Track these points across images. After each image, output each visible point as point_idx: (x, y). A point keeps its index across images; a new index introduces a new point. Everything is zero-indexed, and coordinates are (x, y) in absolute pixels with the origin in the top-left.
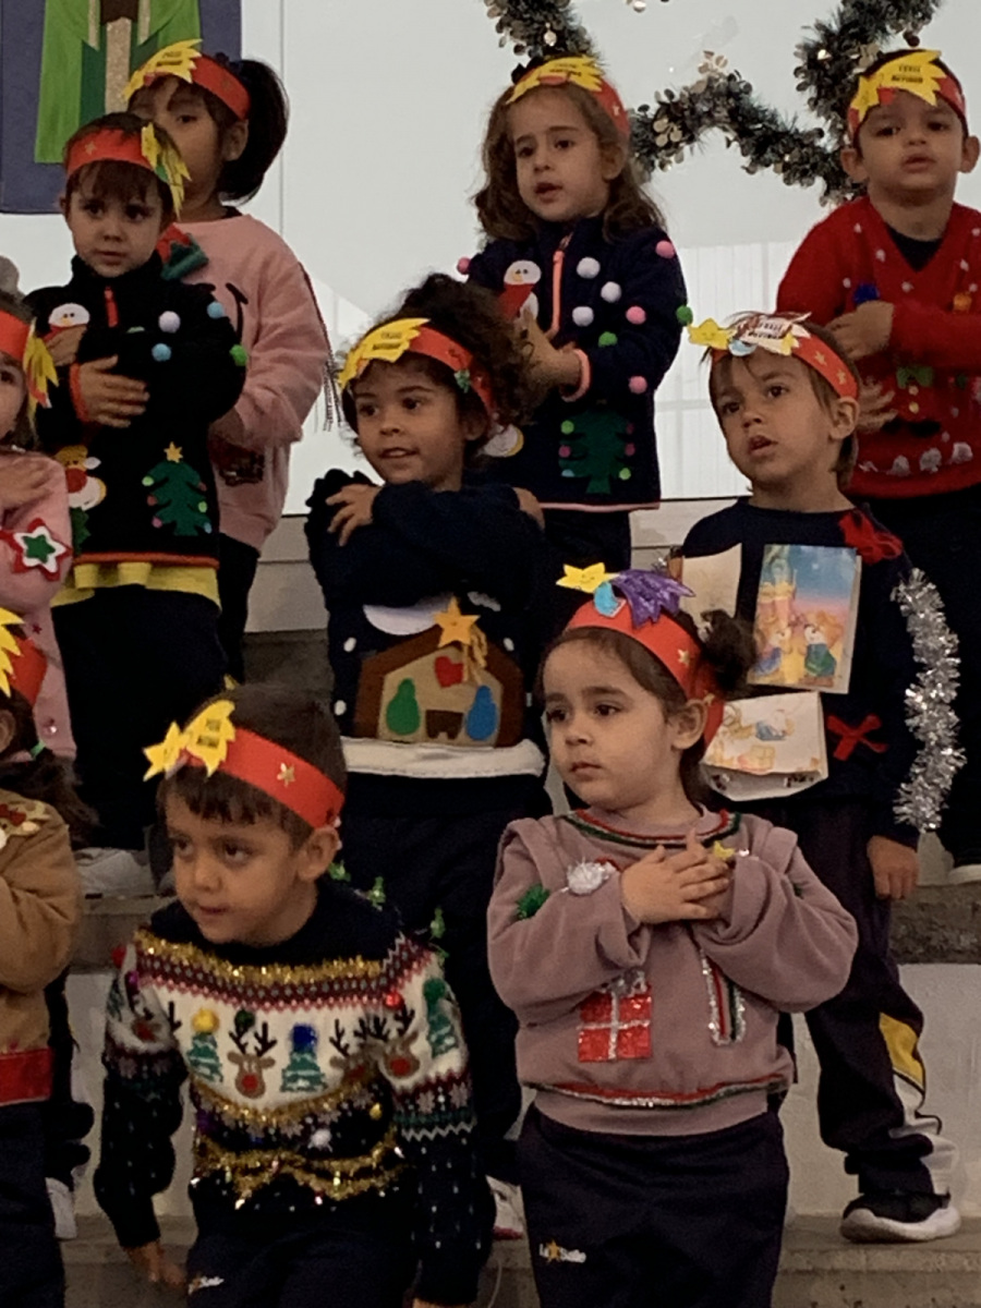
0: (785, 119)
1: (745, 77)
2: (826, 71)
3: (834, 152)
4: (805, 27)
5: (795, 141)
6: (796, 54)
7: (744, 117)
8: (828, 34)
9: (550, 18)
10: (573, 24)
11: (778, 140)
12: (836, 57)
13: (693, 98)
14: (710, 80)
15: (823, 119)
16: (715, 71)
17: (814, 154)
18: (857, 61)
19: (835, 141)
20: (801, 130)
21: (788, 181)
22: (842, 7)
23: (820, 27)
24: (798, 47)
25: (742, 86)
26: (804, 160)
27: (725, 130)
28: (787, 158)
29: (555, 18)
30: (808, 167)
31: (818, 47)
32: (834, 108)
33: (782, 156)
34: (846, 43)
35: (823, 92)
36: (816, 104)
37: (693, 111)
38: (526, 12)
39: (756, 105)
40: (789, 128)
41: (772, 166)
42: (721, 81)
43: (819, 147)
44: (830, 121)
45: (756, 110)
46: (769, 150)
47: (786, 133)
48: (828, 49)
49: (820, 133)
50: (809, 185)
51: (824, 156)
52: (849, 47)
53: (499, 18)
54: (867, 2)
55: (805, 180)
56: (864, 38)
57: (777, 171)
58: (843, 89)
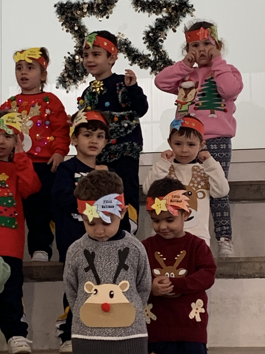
1: (130, 40)
2: (152, 39)
3: (154, 61)
4: (146, 26)
5: (143, 57)
6: (143, 34)
7: (129, 50)
8: (152, 29)
9: (76, 22)
10: (82, 24)
11: (139, 57)
12: (154, 35)
14: (120, 40)
15: (150, 51)
16: (121, 38)
17: (149, 61)
18: (160, 36)
19: (154, 57)
20: (145, 54)
21: (141, 68)
22: (156, 22)
23: (150, 27)
24: (144, 32)
25: (129, 42)
26: (146, 62)
27: (124, 54)
28: (141, 62)
29: (77, 22)
30: (147, 64)
31: (149, 32)
32: (154, 48)
34: (157, 31)
35: (151, 44)
36: (149, 48)
38: (70, 21)
39: (132, 47)
40: (142, 53)
41: (137, 64)
42: (123, 41)
43: (150, 59)
44: (153, 52)
45: (133, 49)
46: (136, 59)
47: (141, 55)
48: (152, 32)
49: (150, 55)
51: (151, 61)
52: (158, 32)
53: (62, 22)
54: (163, 20)
55: (146, 68)
56: (162, 30)
57: (138, 65)
58: (156, 43)
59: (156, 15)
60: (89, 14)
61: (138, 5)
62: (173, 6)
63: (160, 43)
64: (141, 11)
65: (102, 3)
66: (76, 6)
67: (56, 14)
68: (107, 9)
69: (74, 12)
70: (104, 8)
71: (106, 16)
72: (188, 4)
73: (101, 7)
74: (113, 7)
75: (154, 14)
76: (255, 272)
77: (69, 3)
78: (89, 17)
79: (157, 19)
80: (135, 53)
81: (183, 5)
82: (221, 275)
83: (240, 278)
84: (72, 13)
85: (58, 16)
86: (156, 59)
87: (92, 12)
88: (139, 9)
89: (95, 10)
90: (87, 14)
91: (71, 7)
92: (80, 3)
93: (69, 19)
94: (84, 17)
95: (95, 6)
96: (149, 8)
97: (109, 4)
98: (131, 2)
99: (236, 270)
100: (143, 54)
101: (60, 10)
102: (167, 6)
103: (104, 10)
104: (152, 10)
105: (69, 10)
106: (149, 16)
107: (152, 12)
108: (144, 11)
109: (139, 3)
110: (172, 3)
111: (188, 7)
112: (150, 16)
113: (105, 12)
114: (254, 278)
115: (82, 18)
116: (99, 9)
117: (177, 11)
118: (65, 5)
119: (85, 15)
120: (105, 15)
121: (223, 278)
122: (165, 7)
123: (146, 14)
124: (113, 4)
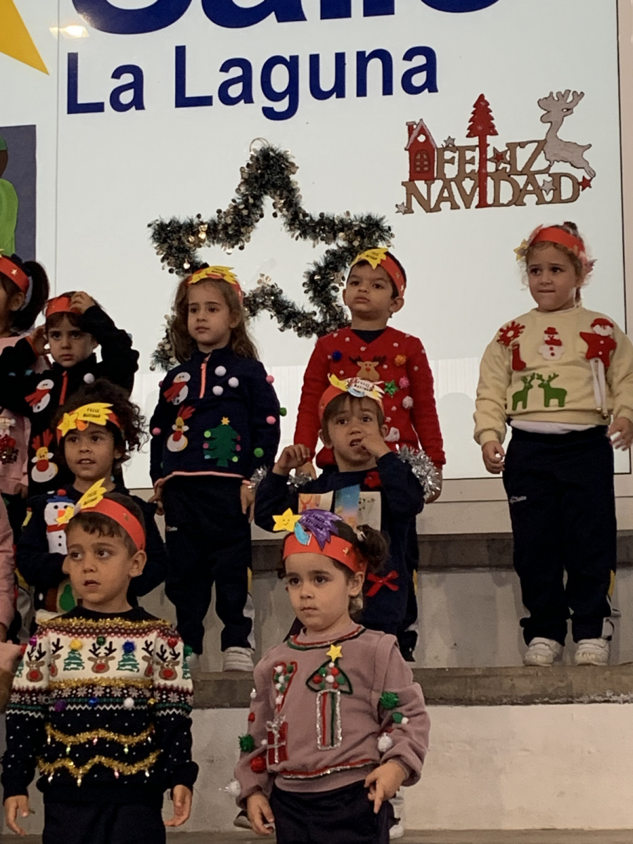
0: (299, 307)
1: (280, 286)
2: (318, 285)
3: (322, 323)
4: (308, 263)
5: (304, 317)
6: (304, 276)
7: (279, 305)
8: (319, 268)
9: (187, 256)
10: (198, 259)
11: (296, 316)
12: (323, 278)
13: (255, 296)
14: (263, 287)
15: (316, 307)
16: (264, 283)
17: (312, 323)
18: (333, 280)
19: (322, 317)
20: (306, 312)
21: (300, 335)
22: (326, 255)
23: (316, 264)
24: (305, 273)
25: (278, 291)
26: (308, 326)
27: (270, 311)
28: (300, 325)
29: (189, 256)
30: (310, 329)
31: (314, 274)
32: (322, 302)
33: (297, 324)
34: (328, 271)
35: (317, 294)
36: (313, 300)
37: (255, 301)
38: (176, 253)
39: (285, 299)
40: (300, 309)
41: (292, 329)
42: (268, 288)
43: (314, 320)
44: (320, 308)
45: (285, 302)
46: (291, 321)
47: (299, 313)
48: (319, 274)
49: (315, 313)
50: (310, 337)
51: (318, 324)
52: (329, 273)
53: (162, 256)
54: (337, 253)
55: (308, 335)
56: (336, 270)
57: (294, 331)
58: (327, 292)
59: (326, 243)
60: (210, 241)
61: (296, 226)
62: (356, 228)
63: (333, 293)
64: (300, 238)
65: (232, 222)
66: (187, 228)
67: (151, 241)
68: (242, 233)
69: (183, 238)
70: (236, 231)
71: (239, 245)
72: (382, 226)
73: (230, 229)
74: (252, 231)
75: (324, 242)
76: (502, 693)
77: (175, 222)
78: (209, 246)
79: (327, 252)
80: (290, 309)
81: (373, 228)
82: (441, 699)
83: (476, 704)
84: (179, 239)
85: (155, 245)
86: (325, 321)
87: (214, 238)
88: (298, 233)
89: (220, 236)
90: (207, 242)
91: (178, 229)
92: (194, 223)
93: (174, 250)
94: (200, 247)
95: (220, 227)
96: (314, 231)
97: (244, 225)
98: (283, 222)
99: (469, 691)
100: (302, 312)
101: (159, 234)
102: (346, 229)
103: (236, 236)
104: (320, 235)
105: (174, 235)
106: (314, 246)
107: (319, 238)
108: (305, 238)
109: (297, 223)
110: (354, 223)
111: (381, 229)
112: (316, 246)
113: (237, 238)
114: (500, 705)
115: (198, 249)
116: (227, 233)
117: (363, 237)
118: (167, 226)
119: (201, 244)
120: (237, 243)
121: (444, 704)
122: (342, 230)
123: (309, 241)
124: (252, 224)
